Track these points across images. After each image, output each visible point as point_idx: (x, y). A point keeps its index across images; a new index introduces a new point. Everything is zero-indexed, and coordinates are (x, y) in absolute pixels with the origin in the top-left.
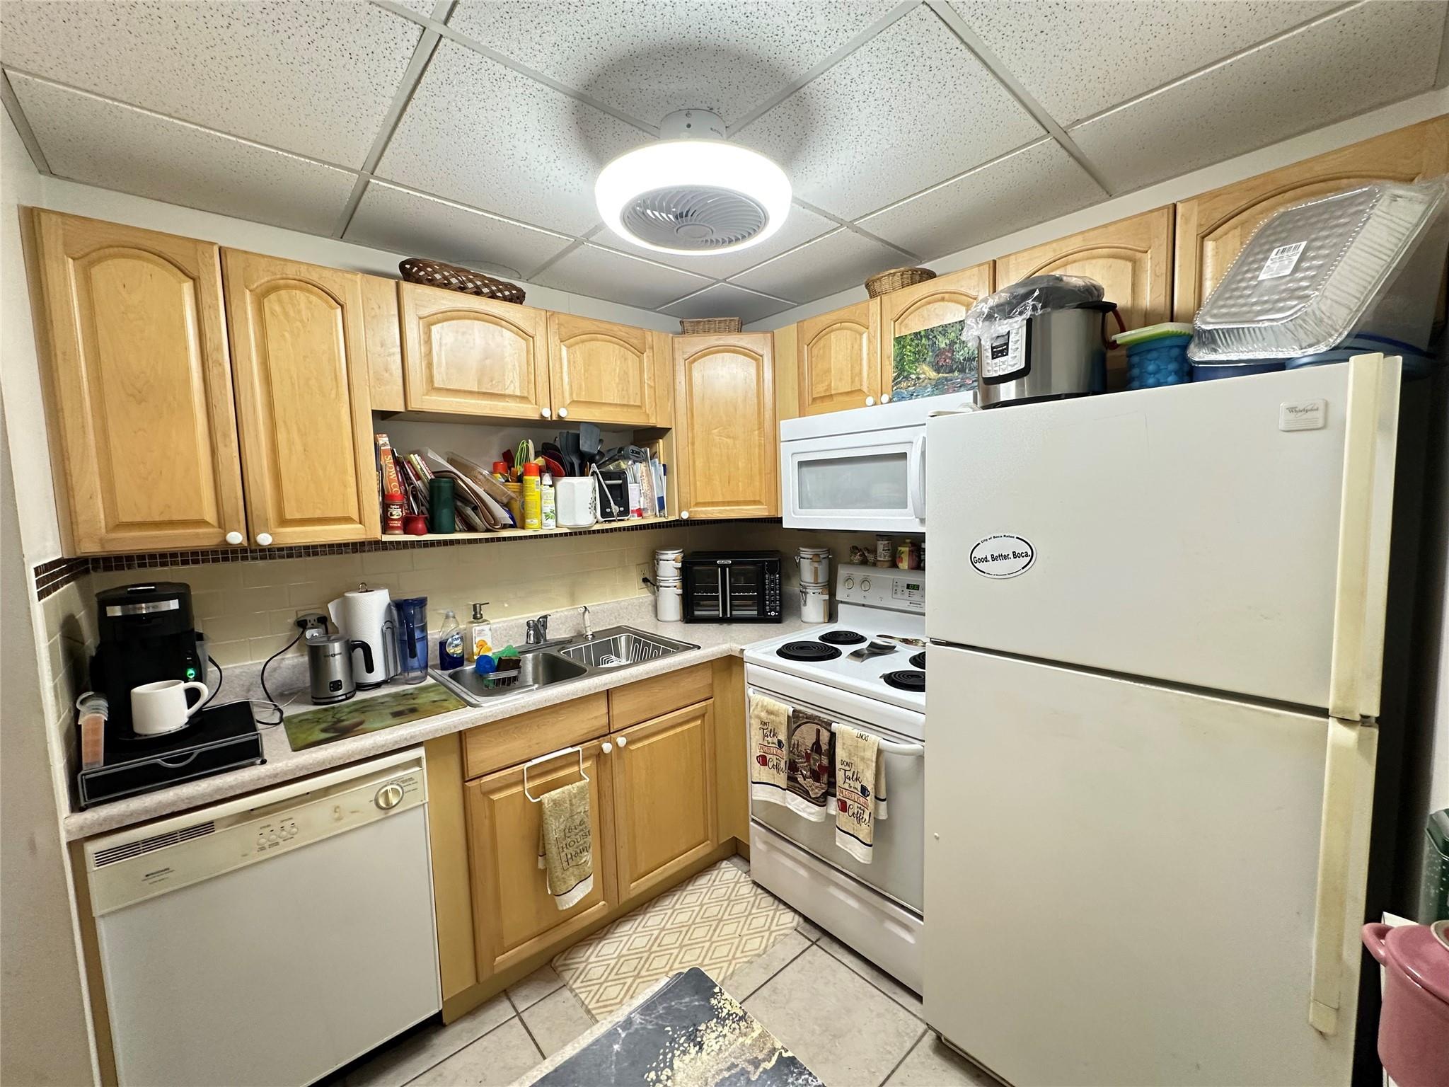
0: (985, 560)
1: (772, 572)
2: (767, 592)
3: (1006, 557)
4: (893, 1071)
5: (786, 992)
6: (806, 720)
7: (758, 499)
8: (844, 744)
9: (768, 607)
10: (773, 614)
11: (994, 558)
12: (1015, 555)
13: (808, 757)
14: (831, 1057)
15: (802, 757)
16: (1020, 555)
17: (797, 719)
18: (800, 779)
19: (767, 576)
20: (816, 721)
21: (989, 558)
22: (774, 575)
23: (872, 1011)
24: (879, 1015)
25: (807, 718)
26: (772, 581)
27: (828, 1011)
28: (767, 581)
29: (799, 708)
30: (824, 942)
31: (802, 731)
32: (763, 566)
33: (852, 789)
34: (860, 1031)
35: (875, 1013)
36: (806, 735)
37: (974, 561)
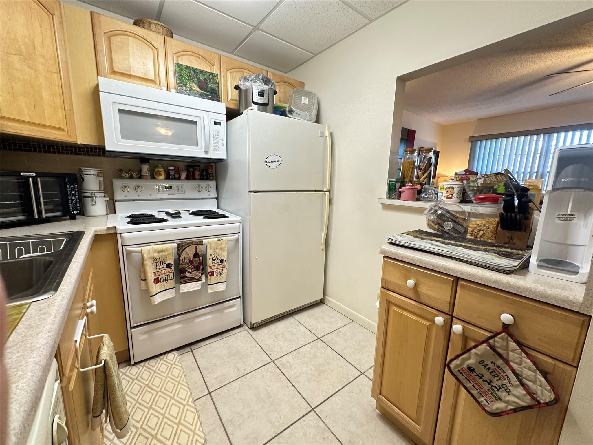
0: (270, 162)
1: (72, 183)
2: (70, 197)
3: (275, 161)
4: (257, 342)
5: (210, 365)
6: (187, 245)
7: (62, 127)
8: (211, 247)
9: (71, 208)
10: (75, 212)
11: (272, 162)
12: (278, 161)
13: (191, 262)
14: (245, 356)
15: (188, 264)
16: (279, 161)
17: (181, 247)
18: (188, 275)
19: (68, 186)
20: (194, 243)
21: (271, 162)
22: (73, 185)
23: (233, 341)
24: (236, 340)
25: (188, 244)
26: (72, 189)
27: (227, 353)
28: (69, 190)
29: (178, 243)
30: (193, 347)
31: (186, 252)
32: (65, 179)
33: (216, 264)
34: (240, 346)
35: (235, 341)
36: (189, 252)
37: (266, 163)
